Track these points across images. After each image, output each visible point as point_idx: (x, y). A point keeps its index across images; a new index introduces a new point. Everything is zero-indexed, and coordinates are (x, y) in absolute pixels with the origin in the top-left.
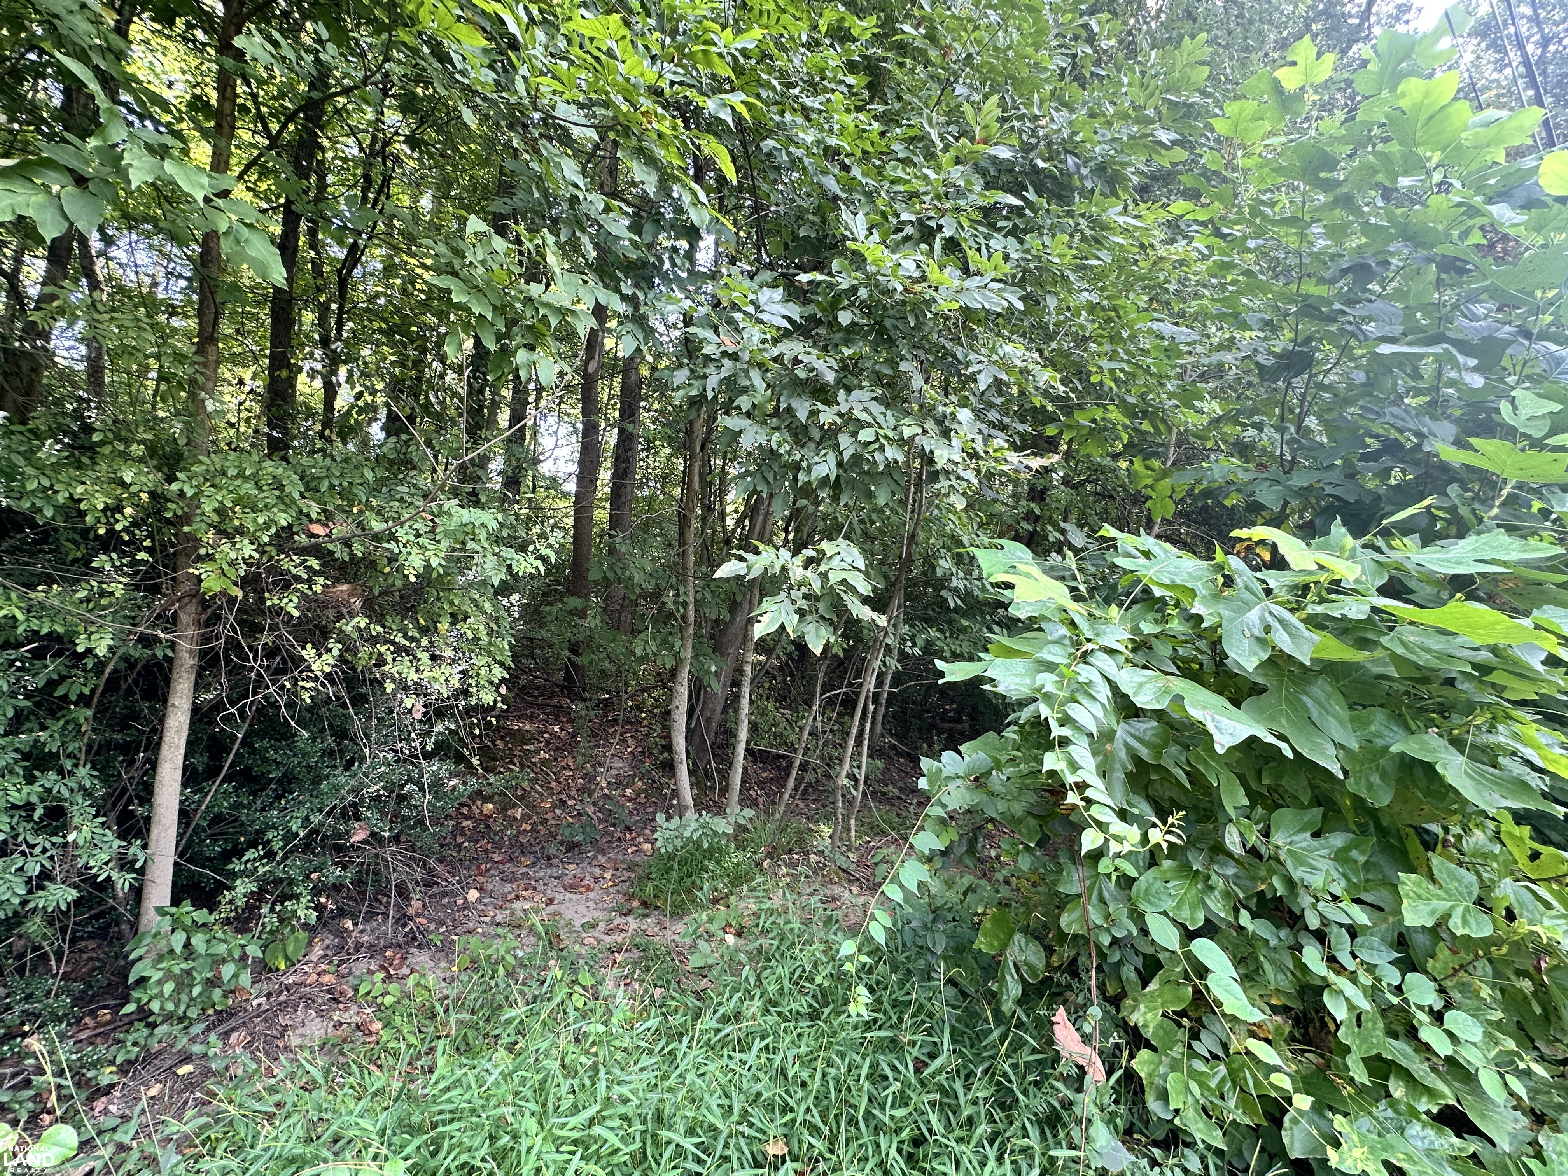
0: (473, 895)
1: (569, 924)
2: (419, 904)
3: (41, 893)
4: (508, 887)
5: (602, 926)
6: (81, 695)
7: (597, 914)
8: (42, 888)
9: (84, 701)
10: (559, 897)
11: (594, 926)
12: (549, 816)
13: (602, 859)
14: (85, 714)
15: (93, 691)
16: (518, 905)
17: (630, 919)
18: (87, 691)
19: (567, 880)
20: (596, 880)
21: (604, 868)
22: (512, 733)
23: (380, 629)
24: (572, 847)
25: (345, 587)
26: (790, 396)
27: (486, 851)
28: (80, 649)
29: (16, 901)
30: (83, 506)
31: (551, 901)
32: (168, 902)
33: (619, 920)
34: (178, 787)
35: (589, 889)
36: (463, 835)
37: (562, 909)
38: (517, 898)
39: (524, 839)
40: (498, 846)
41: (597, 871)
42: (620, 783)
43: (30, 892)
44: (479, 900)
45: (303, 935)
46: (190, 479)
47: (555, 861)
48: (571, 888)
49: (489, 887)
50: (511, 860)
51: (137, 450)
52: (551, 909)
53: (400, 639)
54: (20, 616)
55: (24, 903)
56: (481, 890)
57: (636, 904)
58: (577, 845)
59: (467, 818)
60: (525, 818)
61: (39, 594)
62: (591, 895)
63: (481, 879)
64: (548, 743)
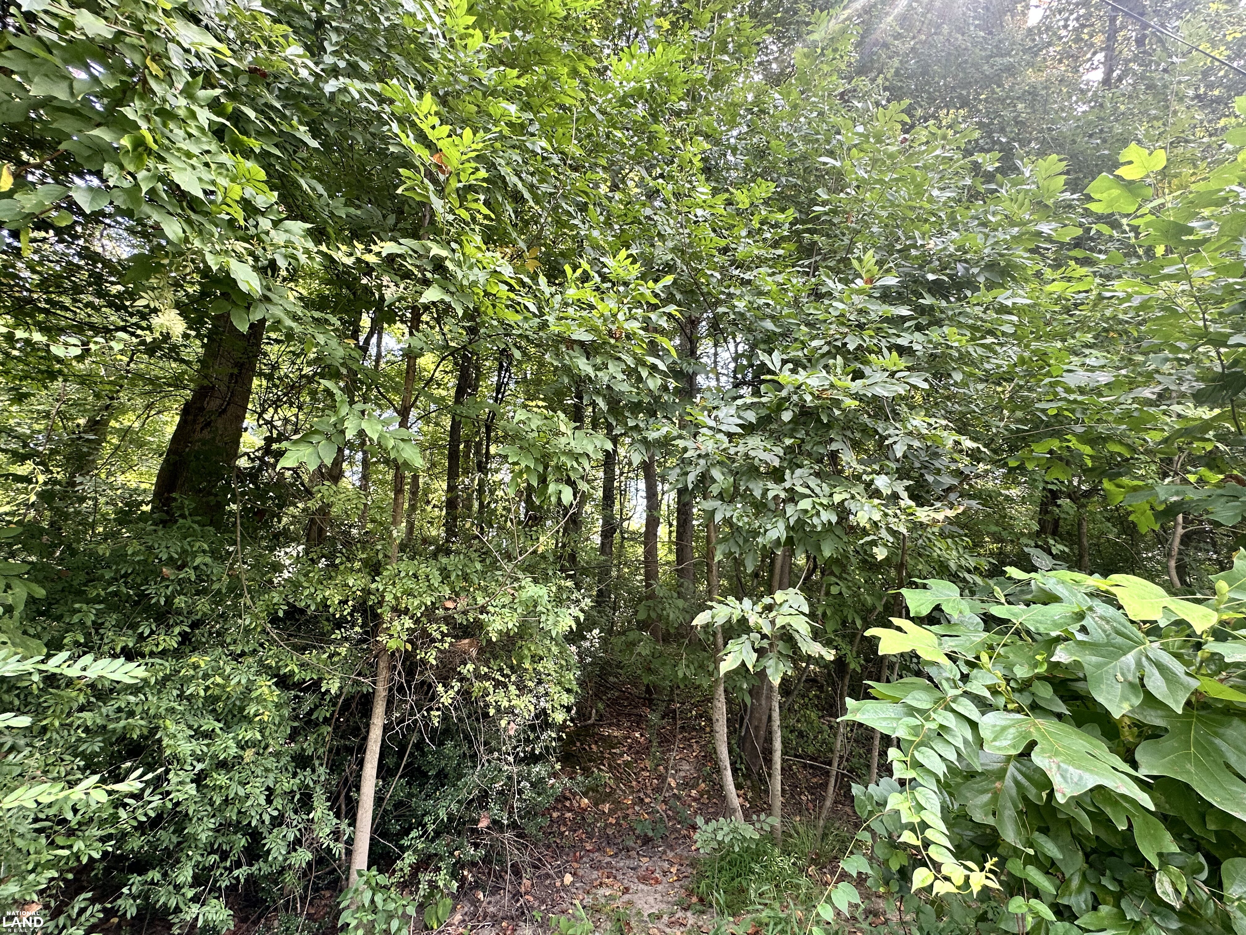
0: (568, 879)
1: (639, 913)
2: (528, 883)
3: (293, 854)
4: (595, 874)
5: (665, 917)
6: (325, 718)
7: (663, 906)
8: (295, 850)
9: (326, 721)
10: (633, 887)
11: (659, 917)
12: (630, 811)
13: (670, 854)
14: (326, 730)
15: (332, 715)
16: (601, 891)
17: (689, 914)
18: (328, 715)
19: (641, 872)
20: (665, 874)
21: (672, 864)
22: (603, 739)
23: (486, 670)
24: (647, 840)
25: (467, 641)
26: (747, 481)
27: (581, 840)
28: (323, 690)
29: (281, 858)
30: (329, 603)
31: (626, 890)
32: (365, 866)
33: (680, 914)
34: (374, 781)
35: (657, 882)
36: (565, 825)
37: (635, 898)
38: (601, 884)
39: (610, 832)
40: (590, 836)
41: (666, 865)
42: (686, 785)
43: (289, 853)
44: (573, 883)
45: (449, 901)
46: (382, 579)
47: (633, 853)
48: (643, 879)
49: (581, 872)
50: (599, 850)
51: (357, 565)
52: (626, 897)
53: (498, 677)
54: (297, 671)
55: (285, 860)
56: (574, 874)
57: (694, 899)
58: (650, 840)
59: (570, 810)
60: (612, 812)
61: (306, 657)
62: (659, 888)
63: (576, 865)
64: (630, 747)
